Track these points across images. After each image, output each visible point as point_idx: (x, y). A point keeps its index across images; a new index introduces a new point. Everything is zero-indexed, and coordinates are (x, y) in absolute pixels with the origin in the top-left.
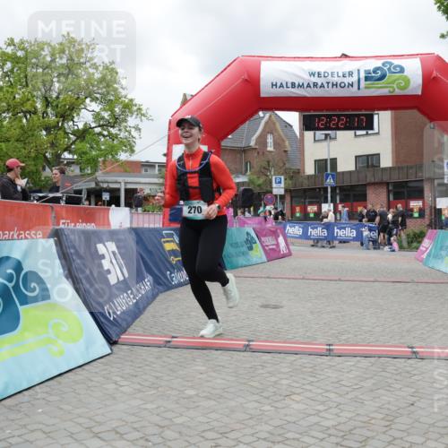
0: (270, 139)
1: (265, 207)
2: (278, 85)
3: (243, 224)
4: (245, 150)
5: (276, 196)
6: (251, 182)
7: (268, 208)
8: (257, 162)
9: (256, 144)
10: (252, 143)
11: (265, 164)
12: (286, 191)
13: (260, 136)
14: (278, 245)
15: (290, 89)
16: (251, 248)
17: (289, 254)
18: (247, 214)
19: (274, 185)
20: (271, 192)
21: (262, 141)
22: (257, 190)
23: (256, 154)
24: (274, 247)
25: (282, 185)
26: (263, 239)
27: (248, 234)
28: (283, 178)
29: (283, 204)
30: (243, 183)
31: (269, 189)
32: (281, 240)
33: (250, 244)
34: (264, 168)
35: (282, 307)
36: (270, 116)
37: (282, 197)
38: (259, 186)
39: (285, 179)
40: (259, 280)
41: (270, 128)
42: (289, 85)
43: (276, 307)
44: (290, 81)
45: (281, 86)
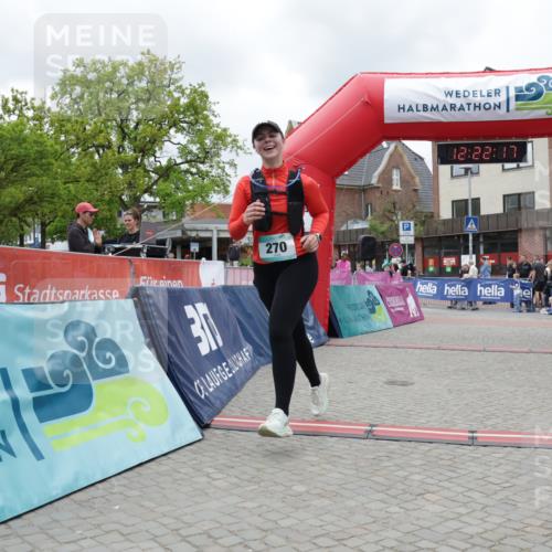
0: (396, 176)
1: (390, 259)
2: (407, 108)
3: (363, 280)
4: (365, 190)
5: (404, 246)
6: (373, 228)
7: (394, 260)
8: (380, 203)
9: (378, 181)
10: (374, 181)
11: (390, 207)
12: (416, 239)
13: (384, 172)
14: (406, 307)
15: (422, 113)
16: (373, 311)
17: (421, 318)
18: (367, 267)
19: (401, 232)
20: (398, 241)
21: (386, 178)
22: (380, 239)
23: (378, 195)
24: (402, 309)
25: (412, 232)
26: (388, 299)
27: (369, 293)
28: (412, 223)
29: (413, 255)
30: (363, 230)
31: (395, 237)
32: (410, 300)
33: (371, 305)
34: (389, 211)
35: (412, 384)
36: (396, 147)
37: (412, 247)
38: (383, 233)
39: (416, 225)
40: (384, 350)
41: (396, 161)
42: (420, 108)
43: (404, 384)
44: (421, 102)
45: (410, 109)
